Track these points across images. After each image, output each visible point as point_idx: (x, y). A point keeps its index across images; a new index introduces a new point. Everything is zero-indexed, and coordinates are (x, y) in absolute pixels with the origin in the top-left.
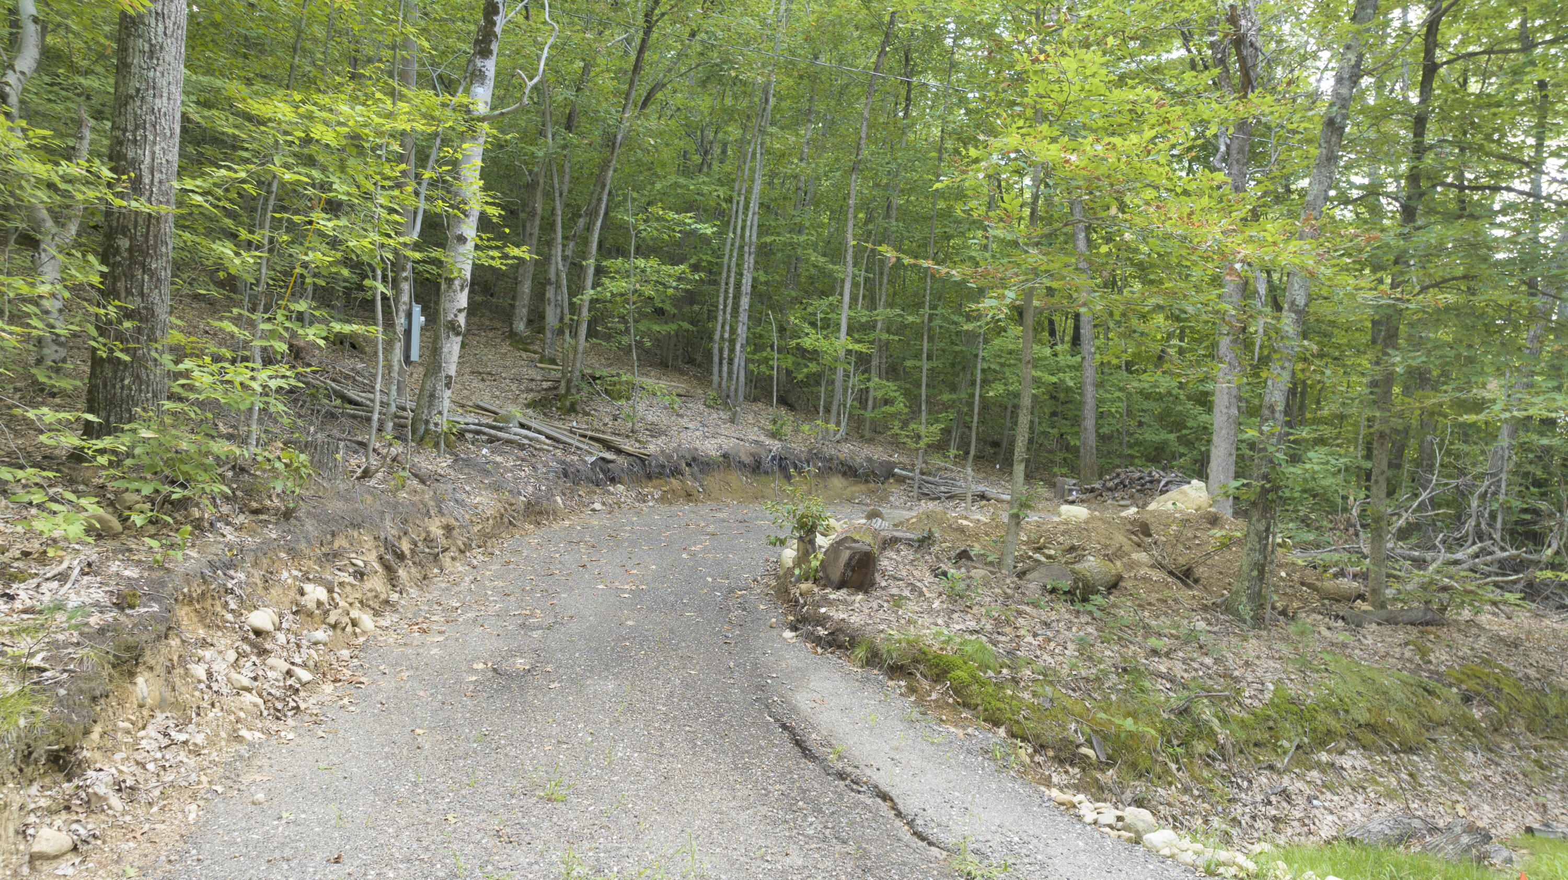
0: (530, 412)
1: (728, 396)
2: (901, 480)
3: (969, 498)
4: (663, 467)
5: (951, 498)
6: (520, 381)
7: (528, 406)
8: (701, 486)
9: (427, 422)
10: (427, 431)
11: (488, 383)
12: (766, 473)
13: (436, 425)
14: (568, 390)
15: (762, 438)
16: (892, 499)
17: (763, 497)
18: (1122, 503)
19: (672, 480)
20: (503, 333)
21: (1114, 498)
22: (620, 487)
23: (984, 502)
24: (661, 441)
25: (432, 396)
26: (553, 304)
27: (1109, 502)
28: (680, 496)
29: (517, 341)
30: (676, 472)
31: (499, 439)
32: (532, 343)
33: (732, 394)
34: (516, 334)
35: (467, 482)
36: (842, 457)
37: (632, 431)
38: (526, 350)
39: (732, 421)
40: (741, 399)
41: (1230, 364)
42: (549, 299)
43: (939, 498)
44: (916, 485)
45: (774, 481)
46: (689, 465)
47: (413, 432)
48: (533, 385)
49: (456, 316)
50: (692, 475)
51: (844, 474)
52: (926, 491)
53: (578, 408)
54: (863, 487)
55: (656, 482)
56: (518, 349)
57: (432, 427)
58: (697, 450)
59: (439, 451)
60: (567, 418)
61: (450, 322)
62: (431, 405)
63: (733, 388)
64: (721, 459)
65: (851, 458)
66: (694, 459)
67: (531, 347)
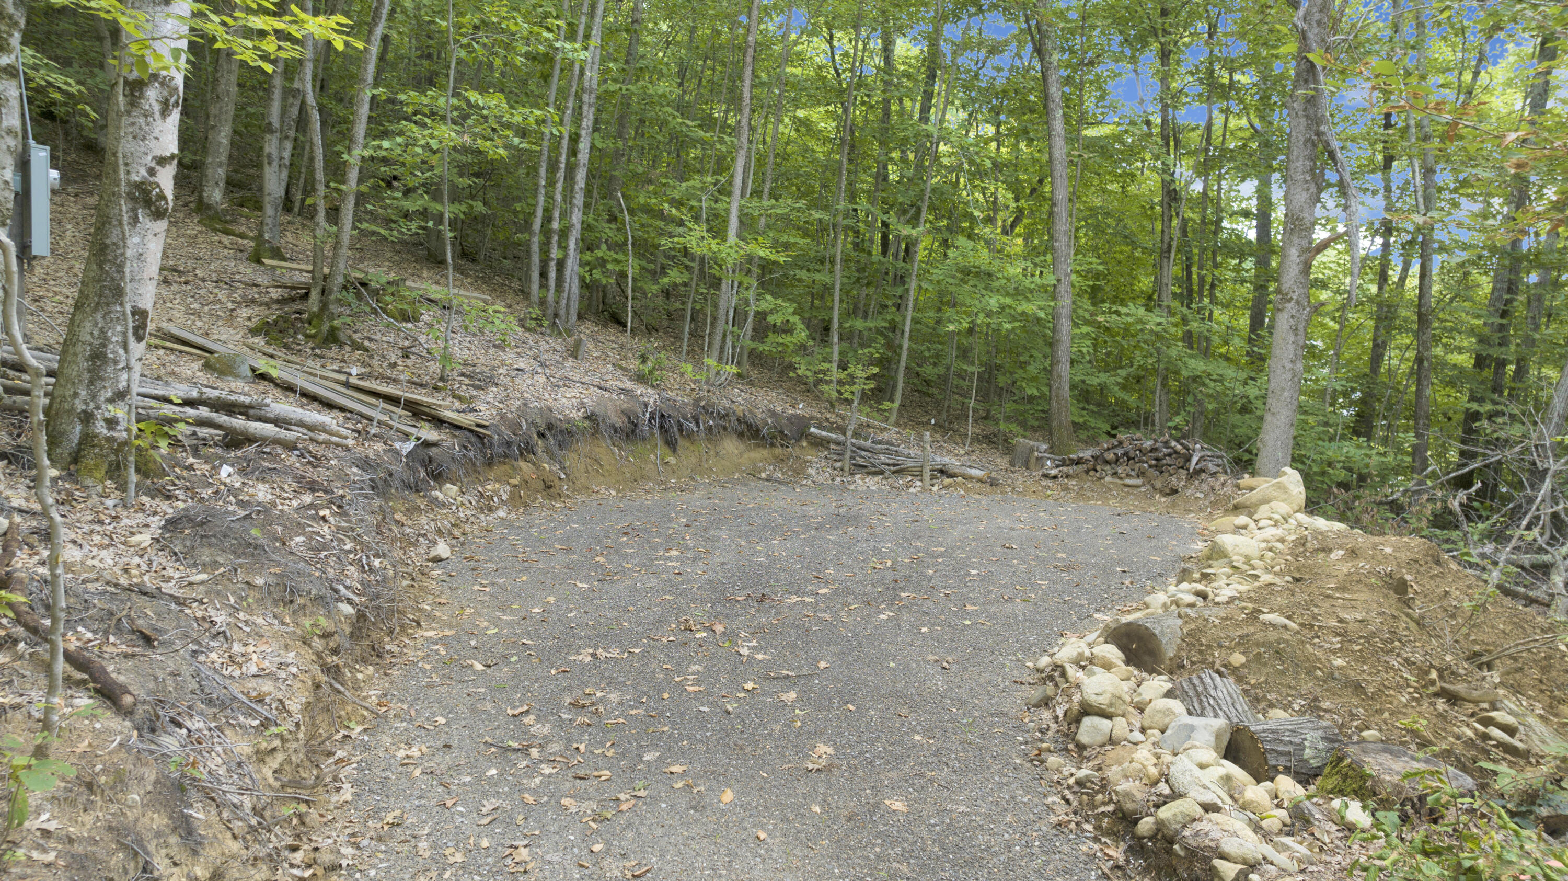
0: (259, 341)
1: (556, 315)
2: (819, 443)
3: (927, 475)
4: (509, 444)
5: (900, 472)
6: (230, 285)
7: (255, 332)
8: (563, 468)
9: (87, 418)
10: (87, 439)
11: (175, 287)
12: (644, 439)
13: (112, 423)
14: (324, 306)
15: (629, 385)
16: (810, 471)
17: (642, 477)
18: (1128, 481)
19: (522, 464)
20: (186, 205)
21: (1115, 474)
22: (452, 489)
23: (947, 481)
24: (492, 394)
25: (98, 357)
26: (275, 164)
27: (1108, 479)
28: (536, 491)
29: (211, 218)
30: (527, 450)
31: (250, 439)
32: (234, 221)
33: (562, 312)
34: (209, 207)
35: (214, 591)
36: (739, 410)
37: (442, 379)
38: (227, 233)
39: (574, 354)
40: (574, 318)
41: (1298, 302)
42: (269, 156)
43: (882, 473)
44: (848, 454)
45: (653, 451)
46: (541, 435)
47: (53, 442)
48: (254, 293)
49: (152, 172)
50: (547, 451)
51: (741, 435)
52: (861, 461)
53: (342, 336)
54: (764, 453)
55: (498, 470)
56: (215, 230)
57: (100, 428)
58: (550, 410)
59: (122, 487)
60: (326, 352)
61: (138, 185)
62: (95, 377)
63: (563, 302)
64: (587, 423)
65: (750, 412)
66: (550, 427)
67: (234, 228)
